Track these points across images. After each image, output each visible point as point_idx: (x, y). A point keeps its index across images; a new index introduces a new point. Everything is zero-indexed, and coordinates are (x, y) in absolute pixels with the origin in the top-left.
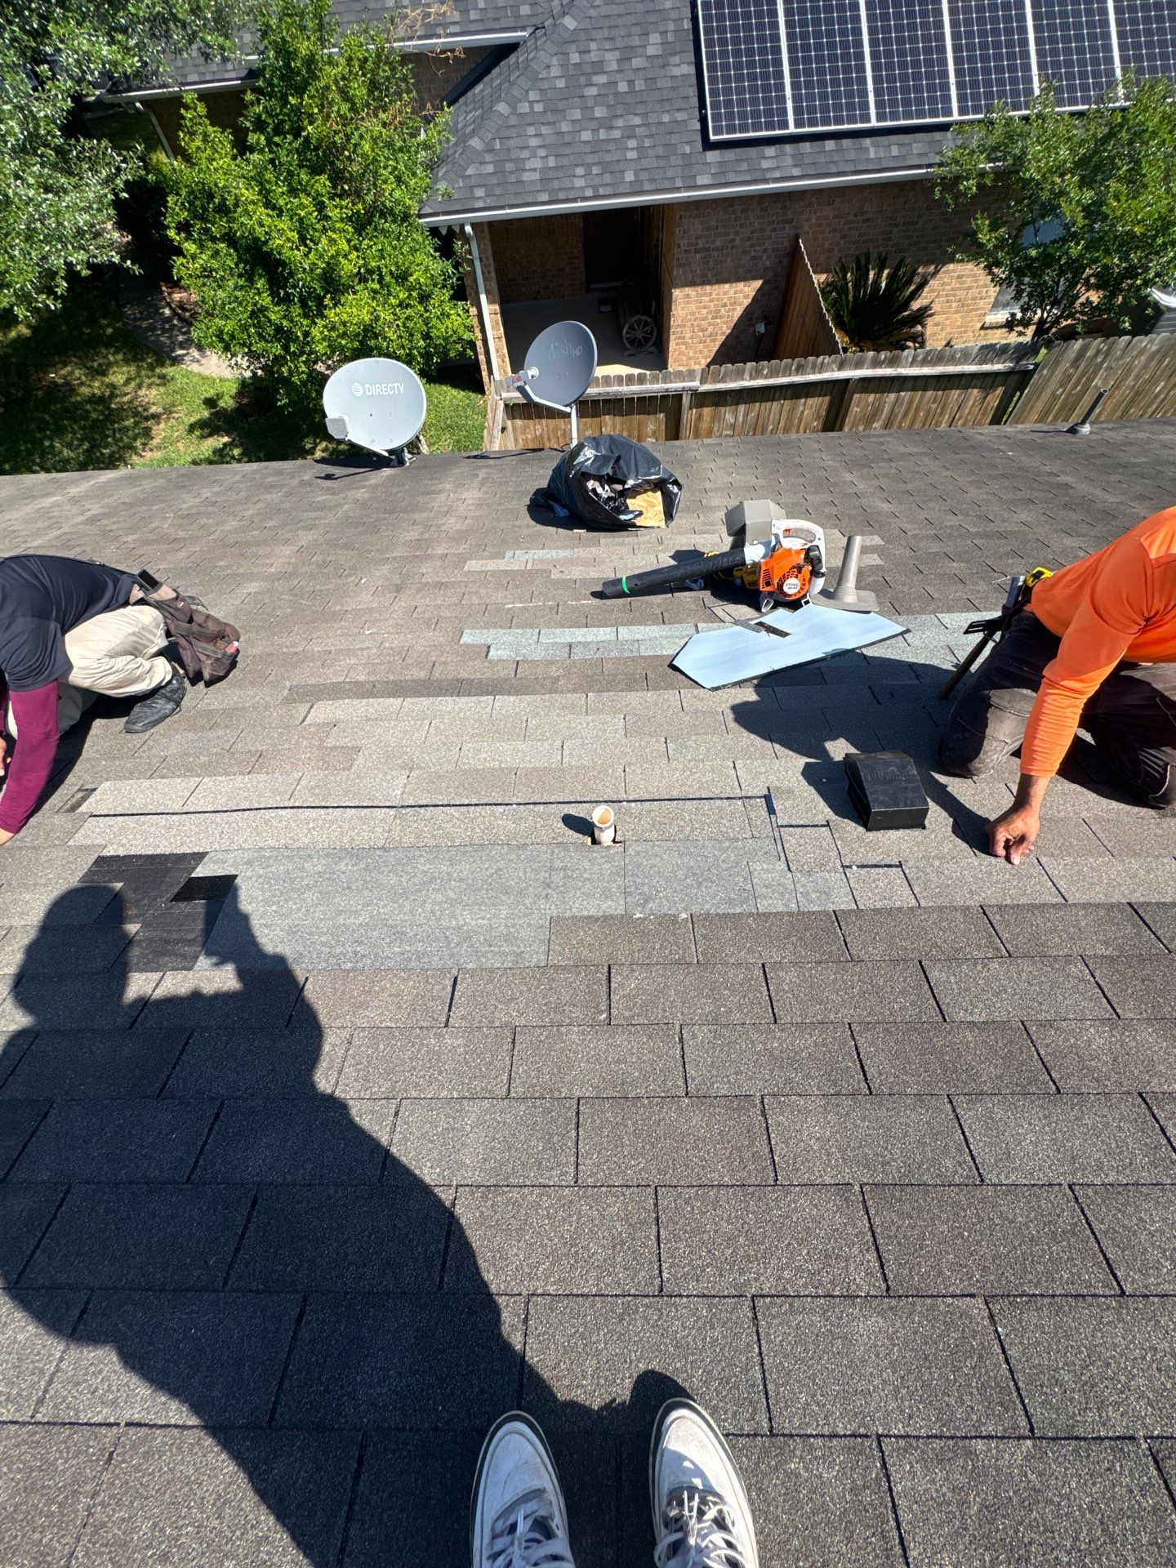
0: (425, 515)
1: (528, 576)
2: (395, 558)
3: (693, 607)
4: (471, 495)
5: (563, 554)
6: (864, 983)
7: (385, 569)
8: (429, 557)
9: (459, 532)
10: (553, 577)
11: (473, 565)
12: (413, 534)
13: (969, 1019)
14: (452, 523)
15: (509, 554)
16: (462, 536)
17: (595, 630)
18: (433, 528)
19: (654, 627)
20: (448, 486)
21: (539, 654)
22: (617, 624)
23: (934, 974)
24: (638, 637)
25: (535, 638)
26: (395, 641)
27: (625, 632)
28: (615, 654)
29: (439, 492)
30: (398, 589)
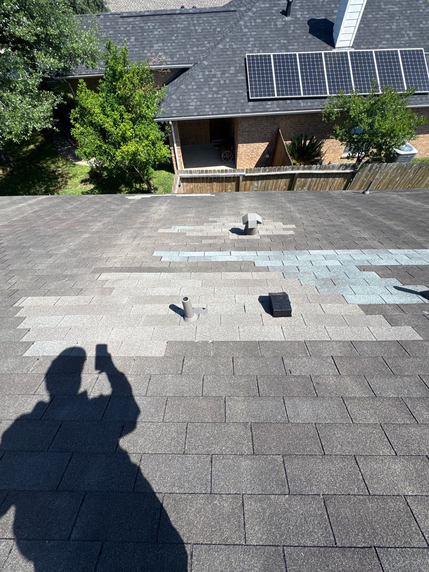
0: (147, 214)
1: (178, 234)
2: (135, 228)
3: (231, 246)
4: (164, 208)
5: (191, 228)
7: (131, 231)
8: (146, 228)
9: (158, 220)
10: (186, 235)
11: (161, 231)
12: (142, 220)
14: (156, 217)
15: (173, 227)
16: (159, 221)
17: (198, 252)
18: (149, 218)
19: (217, 252)
20: (156, 204)
21: (178, 260)
22: (205, 251)
24: (211, 255)
25: (178, 254)
26: (131, 254)
27: (207, 254)
28: (203, 260)
29: (152, 206)
30: (135, 238)
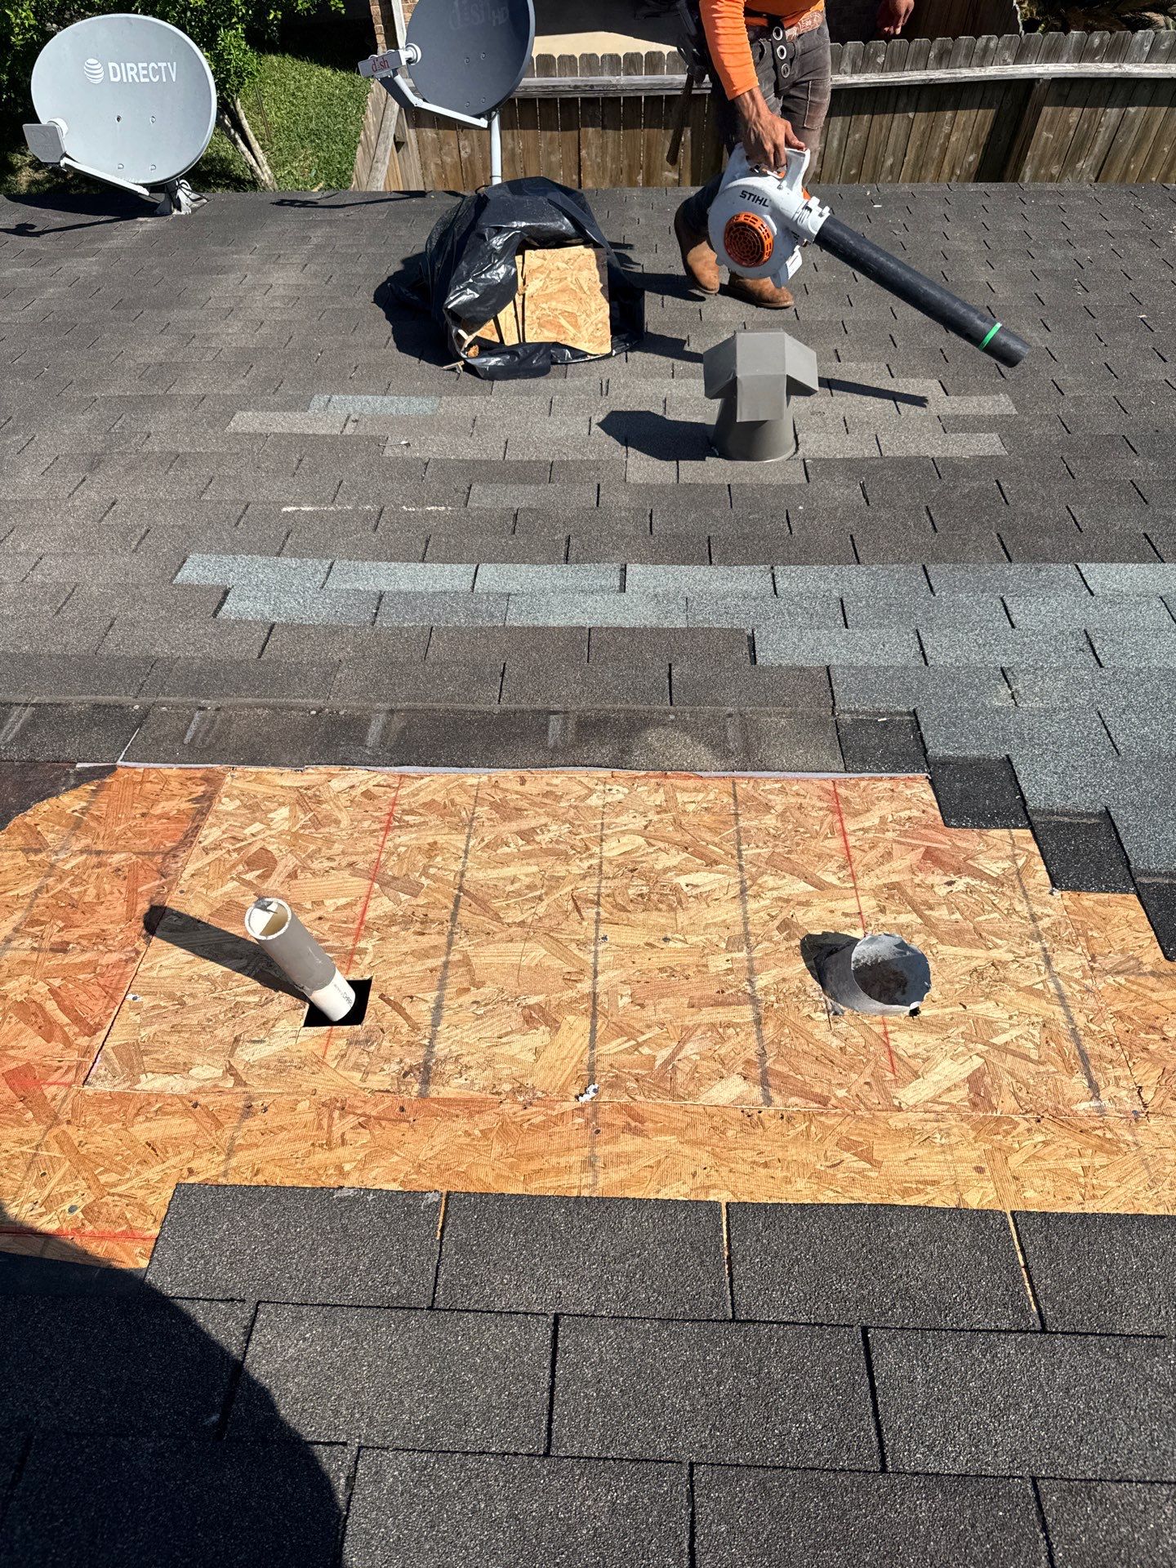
0: (188, 314)
1: (338, 447)
2: (107, 400)
3: (630, 529)
4: (284, 278)
5: (421, 406)
6: (745, 1372)
7: (83, 420)
8: (168, 401)
9: (242, 351)
10: (388, 452)
11: (246, 421)
12: (152, 353)
13: (933, 1467)
14: (233, 335)
15: (318, 401)
16: (245, 359)
17: (437, 567)
18: (195, 343)
19: (545, 568)
20: (247, 258)
21: (319, 612)
22: (479, 559)
23: (887, 1361)
24: (512, 586)
25: (320, 577)
26: (54, 571)
27: (491, 576)
28: (460, 620)
29: (222, 270)
30: (95, 463)
